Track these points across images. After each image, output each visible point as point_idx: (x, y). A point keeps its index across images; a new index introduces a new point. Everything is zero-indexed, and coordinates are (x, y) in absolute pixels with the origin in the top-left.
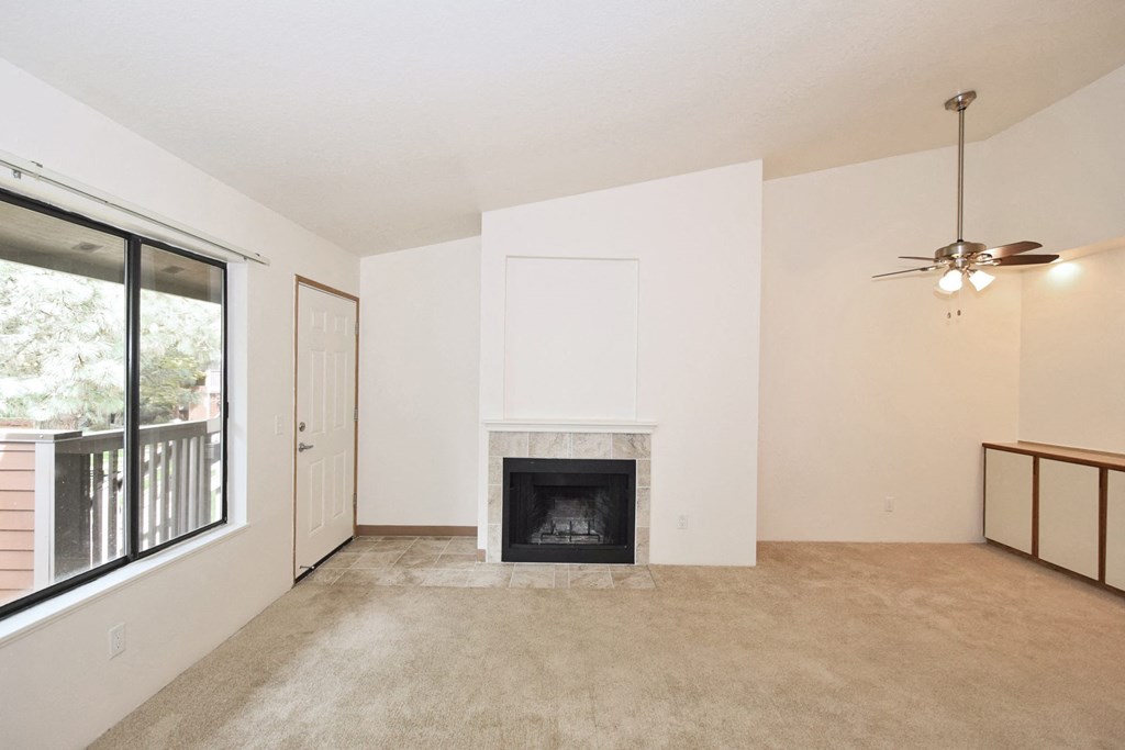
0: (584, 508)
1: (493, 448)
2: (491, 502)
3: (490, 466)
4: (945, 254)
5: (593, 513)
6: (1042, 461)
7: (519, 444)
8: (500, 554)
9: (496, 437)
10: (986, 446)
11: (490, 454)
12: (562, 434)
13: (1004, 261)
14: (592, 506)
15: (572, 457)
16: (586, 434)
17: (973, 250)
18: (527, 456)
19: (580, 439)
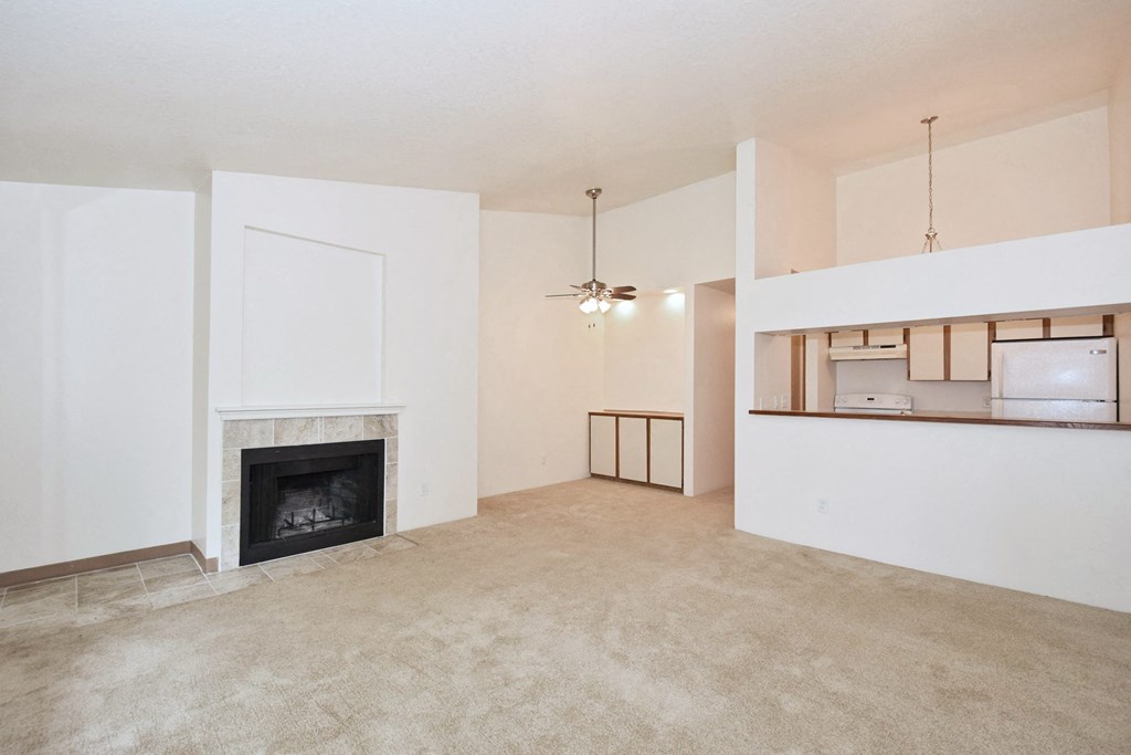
0: (318, 498)
1: (228, 439)
2: (225, 502)
3: (224, 460)
4: (587, 286)
5: (329, 500)
6: (620, 419)
7: (262, 433)
8: (237, 559)
9: (232, 427)
10: (590, 414)
11: (225, 446)
12: (313, 419)
13: (614, 296)
14: (328, 493)
15: (323, 442)
16: (337, 417)
17: (602, 286)
18: (273, 445)
19: (331, 422)
